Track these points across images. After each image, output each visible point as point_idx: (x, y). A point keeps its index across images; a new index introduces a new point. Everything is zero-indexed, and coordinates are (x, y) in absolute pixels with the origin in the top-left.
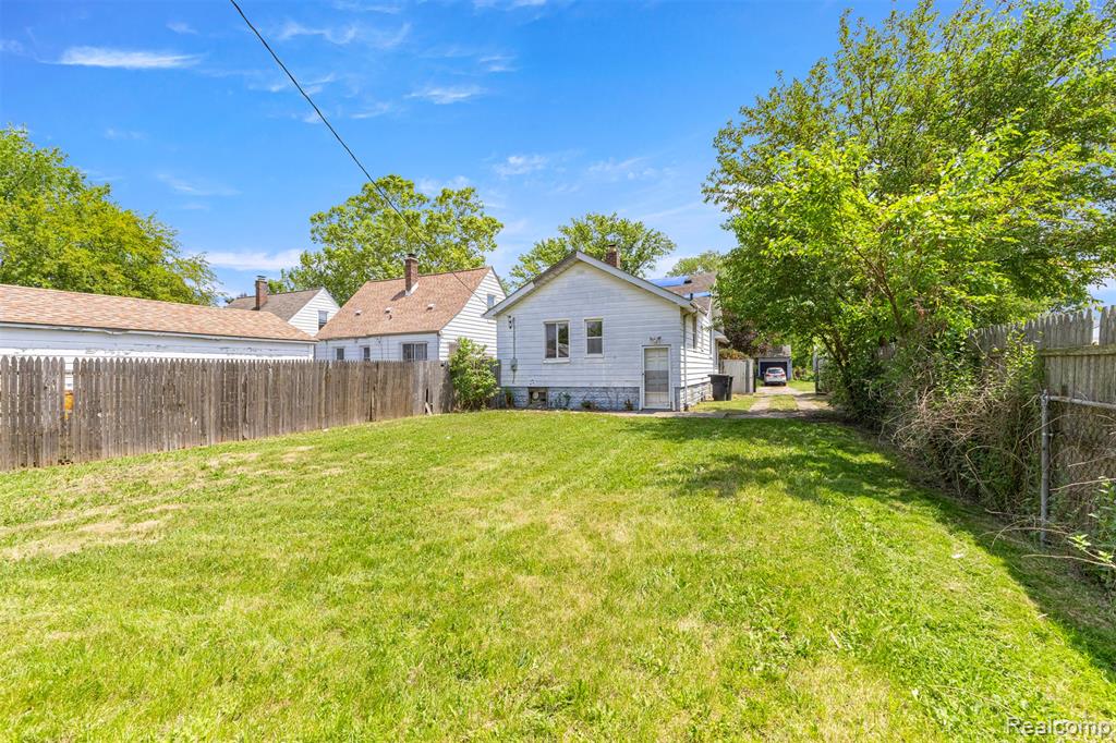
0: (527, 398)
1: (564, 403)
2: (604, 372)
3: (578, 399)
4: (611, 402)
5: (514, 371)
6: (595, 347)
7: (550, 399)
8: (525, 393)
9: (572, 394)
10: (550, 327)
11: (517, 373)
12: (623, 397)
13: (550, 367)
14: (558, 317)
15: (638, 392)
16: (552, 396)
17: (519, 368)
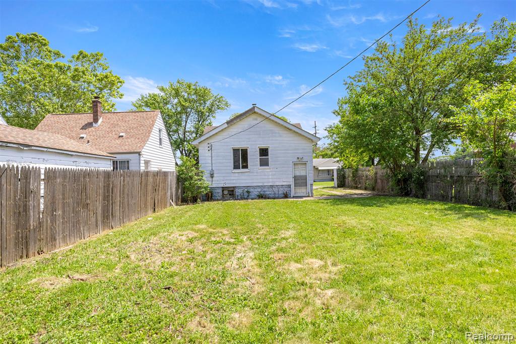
0: (221, 194)
1: (246, 195)
2: (270, 177)
3: (255, 192)
4: (275, 194)
5: (212, 177)
6: (264, 163)
7: (237, 194)
8: (220, 191)
9: (251, 190)
10: (236, 151)
11: (214, 179)
12: (281, 191)
13: (237, 175)
14: (241, 145)
15: (290, 187)
16: (238, 192)
17: (215, 175)
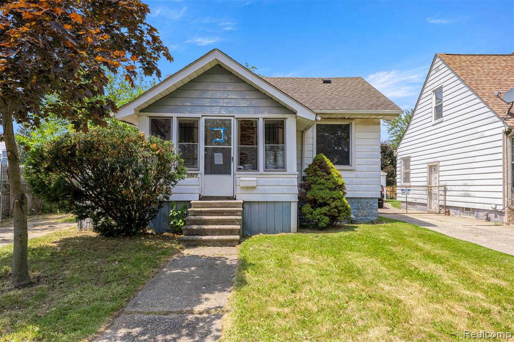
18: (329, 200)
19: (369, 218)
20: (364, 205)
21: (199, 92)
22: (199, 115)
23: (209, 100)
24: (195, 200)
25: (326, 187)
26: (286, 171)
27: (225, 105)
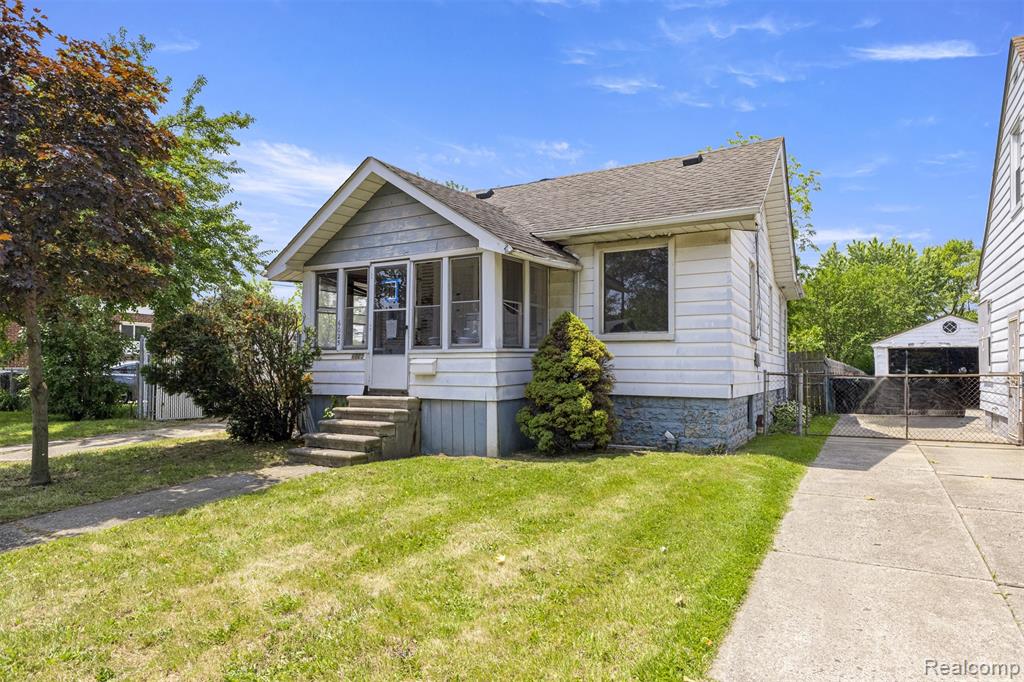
18: (552, 399)
19: (707, 441)
20: (696, 412)
21: (369, 226)
22: (367, 263)
23: (379, 237)
24: (354, 394)
25: (551, 375)
26: (481, 346)
27: (399, 242)
